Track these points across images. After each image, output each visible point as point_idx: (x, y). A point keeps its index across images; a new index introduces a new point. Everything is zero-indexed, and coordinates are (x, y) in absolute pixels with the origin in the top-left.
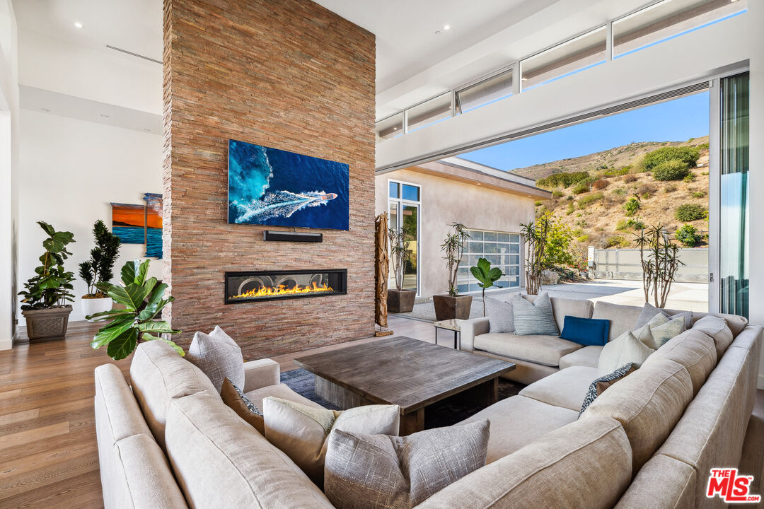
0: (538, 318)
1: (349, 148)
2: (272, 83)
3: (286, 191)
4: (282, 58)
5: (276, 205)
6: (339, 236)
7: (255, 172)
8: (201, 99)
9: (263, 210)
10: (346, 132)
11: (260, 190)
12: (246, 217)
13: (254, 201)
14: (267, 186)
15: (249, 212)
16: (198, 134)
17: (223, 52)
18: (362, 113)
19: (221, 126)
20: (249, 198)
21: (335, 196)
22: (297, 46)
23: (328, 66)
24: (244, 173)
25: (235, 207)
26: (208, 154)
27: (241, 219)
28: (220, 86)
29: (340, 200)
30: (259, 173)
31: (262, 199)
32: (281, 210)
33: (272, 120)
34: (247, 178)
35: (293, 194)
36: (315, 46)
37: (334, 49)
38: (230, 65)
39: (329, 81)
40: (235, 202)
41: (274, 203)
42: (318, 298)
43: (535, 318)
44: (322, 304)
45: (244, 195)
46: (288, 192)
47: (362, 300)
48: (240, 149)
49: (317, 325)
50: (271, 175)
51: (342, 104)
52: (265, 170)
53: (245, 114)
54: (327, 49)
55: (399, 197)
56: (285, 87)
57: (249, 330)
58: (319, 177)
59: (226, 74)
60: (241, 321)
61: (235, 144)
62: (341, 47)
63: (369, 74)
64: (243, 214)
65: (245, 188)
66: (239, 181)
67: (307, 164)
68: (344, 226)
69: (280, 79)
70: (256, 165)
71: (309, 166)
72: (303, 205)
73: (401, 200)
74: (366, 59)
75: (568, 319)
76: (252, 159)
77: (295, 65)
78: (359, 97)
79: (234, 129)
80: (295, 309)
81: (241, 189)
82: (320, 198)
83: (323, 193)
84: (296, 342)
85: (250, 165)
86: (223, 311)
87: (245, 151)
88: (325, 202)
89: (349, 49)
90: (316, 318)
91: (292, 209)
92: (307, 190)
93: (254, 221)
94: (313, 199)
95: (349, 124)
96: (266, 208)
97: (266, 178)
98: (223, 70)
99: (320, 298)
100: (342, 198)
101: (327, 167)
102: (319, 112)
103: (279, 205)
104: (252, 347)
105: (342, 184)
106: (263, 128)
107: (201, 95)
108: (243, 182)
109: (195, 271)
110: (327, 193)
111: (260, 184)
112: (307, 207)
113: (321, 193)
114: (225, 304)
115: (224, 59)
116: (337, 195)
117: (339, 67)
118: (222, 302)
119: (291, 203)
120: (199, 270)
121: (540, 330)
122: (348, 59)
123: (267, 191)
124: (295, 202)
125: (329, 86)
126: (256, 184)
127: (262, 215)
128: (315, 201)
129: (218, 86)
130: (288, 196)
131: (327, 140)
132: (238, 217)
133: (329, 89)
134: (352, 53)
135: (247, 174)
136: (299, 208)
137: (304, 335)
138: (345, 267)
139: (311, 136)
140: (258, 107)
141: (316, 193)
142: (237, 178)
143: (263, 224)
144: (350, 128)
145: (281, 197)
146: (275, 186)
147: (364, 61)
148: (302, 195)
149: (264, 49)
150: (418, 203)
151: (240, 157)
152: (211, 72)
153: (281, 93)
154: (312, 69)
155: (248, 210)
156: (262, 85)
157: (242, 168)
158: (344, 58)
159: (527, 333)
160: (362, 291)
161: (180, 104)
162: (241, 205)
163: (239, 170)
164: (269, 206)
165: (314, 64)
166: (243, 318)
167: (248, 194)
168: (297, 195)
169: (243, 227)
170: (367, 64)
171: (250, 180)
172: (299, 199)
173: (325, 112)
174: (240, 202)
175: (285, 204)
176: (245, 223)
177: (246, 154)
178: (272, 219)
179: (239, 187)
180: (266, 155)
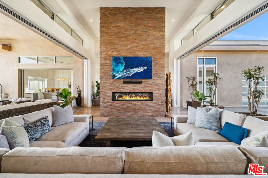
0: (206, 120)
1: (153, 51)
2: (125, 37)
3: (129, 69)
4: (129, 29)
5: (126, 73)
6: (149, 81)
7: (120, 65)
8: (106, 48)
9: (122, 75)
10: (153, 46)
11: (121, 69)
12: (117, 77)
13: (120, 73)
14: (123, 68)
15: (118, 76)
16: (106, 57)
17: (112, 34)
18: (159, 37)
19: (111, 53)
20: (118, 72)
21: (146, 68)
22: (134, 24)
23: (145, 26)
24: (116, 65)
25: (114, 75)
26: (108, 61)
27: (116, 78)
28: (111, 43)
29: (148, 69)
30: (121, 65)
31: (122, 72)
32: (128, 74)
33: (126, 48)
34: (117, 67)
35: (131, 69)
36: (140, 21)
37: (147, 19)
38: (113, 37)
39: (145, 31)
40: (114, 74)
41: (125, 73)
42: (141, 101)
43: (204, 119)
44: (143, 103)
45: (117, 71)
46: (130, 69)
47: (159, 103)
48: (115, 59)
49: (141, 110)
50: (124, 65)
51: (150, 37)
52: (122, 63)
53: (118, 49)
54: (144, 21)
55: (203, 64)
56: (130, 38)
57: (119, 108)
58: (140, 63)
59: (113, 39)
60: (117, 106)
61: (113, 58)
62: (150, 18)
63: (162, 22)
64: (117, 76)
65: (117, 69)
66: (115, 68)
67: (136, 59)
68: (151, 78)
69: (128, 35)
70: (120, 63)
71: (137, 60)
72: (135, 72)
73: (204, 65)
74: (161, 18)
75: (227, 123)
76: (118, 61)
77: (133, 30)
78: (158, 32)
79: (115, 54)
80: (133, 104)
81: (116, 70)
82: (141, 69)
83: (142, 68)
84: (133, 114)
85: (118, 63)
86: (112, 103)
87: (116, 59)
88: (142, 70)
89: (153, 17)
90: (140, 108)
91: (131, 74)
92: (136, 67)
93: (120, 78)
94: (138, 70)
95: (153, 42)
96: (123, 74)
97: (123, 66)
98: (112, 39)
99: (142, 101)
100: (149, 68)
101: (143, 59)
102: (142, 42)
103: (127, 73)
104: (120, 113)
105: (149, 64)
106: (123, 51)
107: (106, 47)
108: (116, 68)
109: (105, 92)
110: (143, 67)
111: (121, 68)
112: (136, 73)
113: (141, 68)
114: (113, 100)
115: (112, 35)
116: (147, 68)
117: (149, 25)
118: (112, 100)
119: (131, 72)
120: (106, 92)
121: (207, 127)
122: (153, 20)
123: (123, 69)
124: (132, 71)
125: (145, 32)
126: (120, 68)
127: (122, 76)
128: (139, 70)
129: (110, 43)
130: (130, 70)
131: (144, 50)
132: (115, 77)
133: (145, 33)
134: (155, 18)
135: (117, 65)
136: (134, 73)
137: (136, 112)
138: (152, 92)
139: (138, 50)
140: (122, 45)
141: (139, 68)
142: (114, 67)
143: (122, 79)
144: (154, 44)
145: (128, 71)
146: (125, 68)
147: (160, 19)
148: (134, 69)
149: (123, 28)
150: (215, 65)
151: (115, 61)
152: (109, 40)
153: (128, 40)
154: (139, 29)
155: (118, 75)
156: (122, 39)
157: (116, 64)
158: (151, 21)
159: (200, 127)
160: (159, 100)
161: (102, 50)
162: (116, 74)
163: (115, 64)
164: (124, 74)
165: (140, 27)
166: (117, 105)
167: (118, 71)
168: (133, 69)
169: (116, 80)
170: (161, 19)
171: (118, 67)
172: (133, 70)
173: (144, 41)
174: (115, 73)
175: (129, 72)
176: (117, 79)
177: (117, 60)
178: (125, 77)
179: (115, 69)
180: (122, 59)
